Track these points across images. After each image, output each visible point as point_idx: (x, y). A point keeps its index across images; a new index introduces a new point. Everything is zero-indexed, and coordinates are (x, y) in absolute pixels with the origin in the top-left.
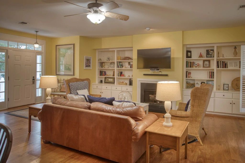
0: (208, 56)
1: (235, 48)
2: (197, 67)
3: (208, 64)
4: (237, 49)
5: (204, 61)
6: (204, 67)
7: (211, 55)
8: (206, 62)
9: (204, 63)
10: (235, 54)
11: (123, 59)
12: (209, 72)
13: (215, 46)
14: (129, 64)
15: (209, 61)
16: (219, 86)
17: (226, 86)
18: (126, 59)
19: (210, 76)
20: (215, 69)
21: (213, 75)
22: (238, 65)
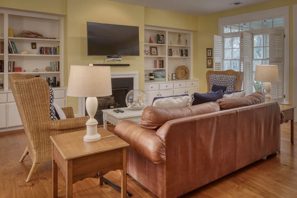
0: (159, 41)
1: (180, 36)
2: (148, 54)
3: (155, 51)
4: (181, 37)
5: (151, 48)
6: (151, 54)
7: (161, 41)
8: (153, 49)
9: (151, 50)
10: (179, 41)
11: (20, 35)
12: (158, 61)
13: (167, 31)
14: (34, 45)
15: (156, 48)
16: (169, 76)
17: (174, 75)
18: (31, 36)
19: (160, 65)
20: (167, 57)
21: (162, 64)
22: (179, 53)
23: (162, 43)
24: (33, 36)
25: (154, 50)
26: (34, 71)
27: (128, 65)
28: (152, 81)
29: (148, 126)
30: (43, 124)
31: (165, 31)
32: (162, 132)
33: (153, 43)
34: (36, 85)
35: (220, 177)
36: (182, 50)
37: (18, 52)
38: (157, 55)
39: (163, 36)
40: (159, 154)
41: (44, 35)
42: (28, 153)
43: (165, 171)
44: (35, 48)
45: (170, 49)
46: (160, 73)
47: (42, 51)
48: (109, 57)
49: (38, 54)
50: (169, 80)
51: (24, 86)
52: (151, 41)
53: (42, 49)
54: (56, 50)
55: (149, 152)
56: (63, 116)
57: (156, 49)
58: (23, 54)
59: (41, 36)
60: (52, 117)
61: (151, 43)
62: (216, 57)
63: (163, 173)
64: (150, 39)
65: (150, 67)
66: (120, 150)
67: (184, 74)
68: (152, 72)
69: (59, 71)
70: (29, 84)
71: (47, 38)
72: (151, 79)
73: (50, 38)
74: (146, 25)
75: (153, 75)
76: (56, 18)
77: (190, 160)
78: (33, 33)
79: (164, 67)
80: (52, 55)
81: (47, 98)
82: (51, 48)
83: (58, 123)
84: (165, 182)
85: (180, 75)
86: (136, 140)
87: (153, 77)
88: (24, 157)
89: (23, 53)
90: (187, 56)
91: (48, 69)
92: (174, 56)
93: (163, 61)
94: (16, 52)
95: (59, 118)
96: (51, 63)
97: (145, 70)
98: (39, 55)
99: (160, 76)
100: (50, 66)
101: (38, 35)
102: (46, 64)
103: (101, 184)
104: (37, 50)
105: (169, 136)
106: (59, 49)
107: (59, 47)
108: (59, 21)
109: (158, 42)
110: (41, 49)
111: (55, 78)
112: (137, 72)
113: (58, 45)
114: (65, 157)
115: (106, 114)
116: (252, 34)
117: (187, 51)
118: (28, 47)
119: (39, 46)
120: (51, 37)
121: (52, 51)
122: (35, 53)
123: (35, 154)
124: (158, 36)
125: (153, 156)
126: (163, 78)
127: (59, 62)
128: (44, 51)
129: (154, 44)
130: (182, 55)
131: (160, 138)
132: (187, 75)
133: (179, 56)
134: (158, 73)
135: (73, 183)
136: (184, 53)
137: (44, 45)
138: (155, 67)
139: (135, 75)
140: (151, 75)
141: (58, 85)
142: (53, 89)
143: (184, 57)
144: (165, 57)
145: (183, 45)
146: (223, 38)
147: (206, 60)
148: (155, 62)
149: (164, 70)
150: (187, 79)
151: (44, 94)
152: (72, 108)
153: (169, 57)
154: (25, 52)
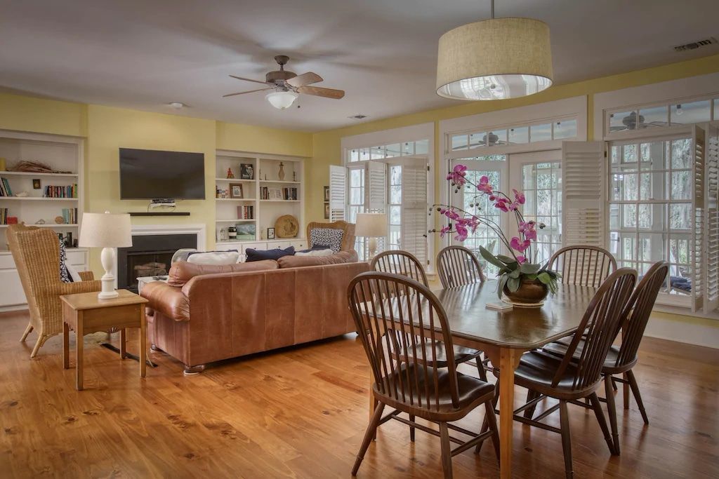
0: (244, 175)
1: (282, 165)
2: (226, 197)
3: (239, 190)
4: (284, 167)
5: (231, 185)
6: (232, 196)
7: (249, 175)
9: (231, 189)
10: (281, 175)
11: (15, 167)
12: (243, 207)
13: (258, 158)
14: (37, 184)
15: (240, 186)
16: (262, 232)
17: (271, 231)
18: (32, 169)
19: (247, 214)
20: (257, 200)
21: (250, 212)
22: (282, 194)
23: (249, 178)
24: (36, 168)
25: (236, 189)
26: (37, 223)
27: (188, 214)
28: (232, 240)
29: (176, 283)
30: (52, 286)
31: (255, 159)
32: (187, 288)
33: (233, 177)
34: (43, 237)
35: (269, 349)
36: (286, 190)
37: (14, 194)
38: (242, 197)
39: (251, 166)
40: (179, 310)
41: (54, 168)
42: (32, 329)
43: (189, 330)
44: (39, 187)
45: (264, 188)
46: (247, 227)
47: (50, 191)
48: (155, 202)
49: (43, 196)
50: (262, 239)
51: (28, 239)
52: (230, 175)
53: (50, 189)
54: (72, 191)
55: (170, 309)
56: (77, 279)
57: (241, 188)
58: (19, 197)
59: (48, 169)
60: (63, 279)
61: (231, 178)
62: (333, 201)
63: (187, 334)
64: (230, 172)
65: (230, 216)
66: (138, 305)
67: (289, 229)
68: (233, 226)
69: (76, 223)
70: (34, 237)
71: (57, 173)
72: (231, 237)
73: (63, 173)
74: (217, 150)
75: (235, 230)
76: (72, 141)
77: (224, 322)
78: (35, 165)
79: (254, 217)
80: (66, 199)
81: (57, 253)
82: (64, 187)
83: (71, 285)
84: (189, 343)
85: (281, 231)
86: (159, 299)
87: (234, 234)
88: (26, 335)
89: (19, 195)
90: (295, 198)
91: (59, 220)
92: (272, 200)
93: (252, 207)
94: (10, 194)
95: (72, 280)
96: (64, 211)
97: (217, 222)
98: (45, 199)
99: (246, 233)
100: (62, 216)
101: (43, 168)
102: (58, 212)
103: (124, 358)
104: (42, 191)
105: (193, 292)
106: (76, 190)
107: (76, 185)
108: (76, 145)
109: (242, 176)
110: (48, 190)
111: (70, 234)
112: (203, 226)
113: (75, 183)
114: (74, 308)
115: (142, 283)
116: (388, 164)
117: (294, 190)
118: (28, 186)
119: (44, 184)
120: (65, 171)
121: (66, 192)
122: (39, 195)
123: (42, 324)
124: (243, 166)
125: (174, 313)
126: (251, 236)
127: (76, 210)
128: (53, 193)
129: (237, 180)
130: (287, 198)
131: (184, 294)
132: (295, 232)
133: (281, 200)
134: (243, 227)
135: (84, 335)
136: (291, 193)
137: (54, 183)
138: (239, 217)
139: (200, 229)
140: (231, 230)
141: (75, 245)
142: (67, 250)
143: (290, 200)
144: (254, 201)
145: (287, 181)
146: (349, 170)
147: (324, 205)
148: (239, 209)
149: (254, 223)
150: (295, 237)
151: (53, 249)
152: (92, 273)
153: (262, 200)
154: (24, 194)
